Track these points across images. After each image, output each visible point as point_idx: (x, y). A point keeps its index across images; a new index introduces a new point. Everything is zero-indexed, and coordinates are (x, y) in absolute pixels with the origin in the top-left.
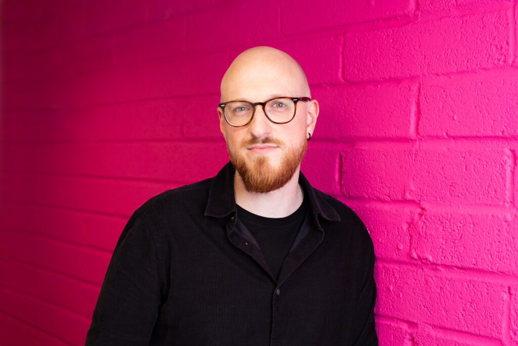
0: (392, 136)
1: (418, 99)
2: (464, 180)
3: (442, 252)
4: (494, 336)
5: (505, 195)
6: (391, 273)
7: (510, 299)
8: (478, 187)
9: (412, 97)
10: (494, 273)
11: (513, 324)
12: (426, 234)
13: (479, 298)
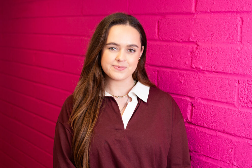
0: (184, 12)
2: (218, 32)
3: (207, 65)
4: (231, 102)
5: (238, 38)
6: (182, 75)
7: (239, 86)
8: (224, 35)
10: (232, 74)
11: (240, 97)
12: (199, 57)
13: (224, 86)
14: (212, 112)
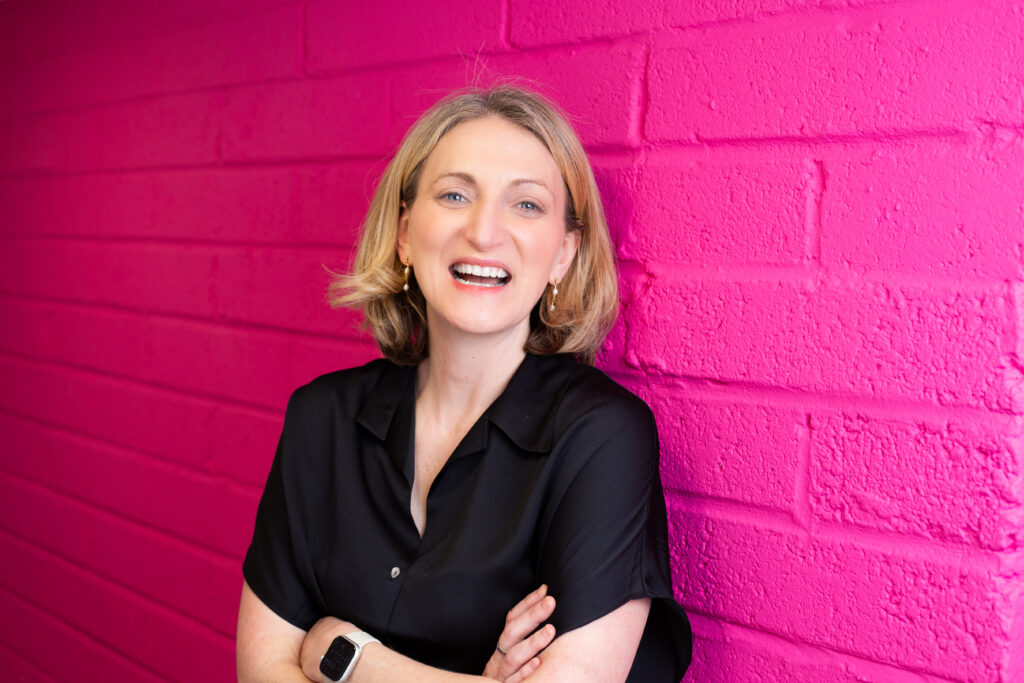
0: (597, 142)
1: (646, 74)
2: (727, 220)
3: (685, 353)
4: (779, 504)
5: (804, 244)
7: (811, 437)
8: (754, 233)
9: (634, 70)
10: (782, 389)
11: (814, 482)
12: (656, 321)
13: (753, 438)
14: (708, 543)
